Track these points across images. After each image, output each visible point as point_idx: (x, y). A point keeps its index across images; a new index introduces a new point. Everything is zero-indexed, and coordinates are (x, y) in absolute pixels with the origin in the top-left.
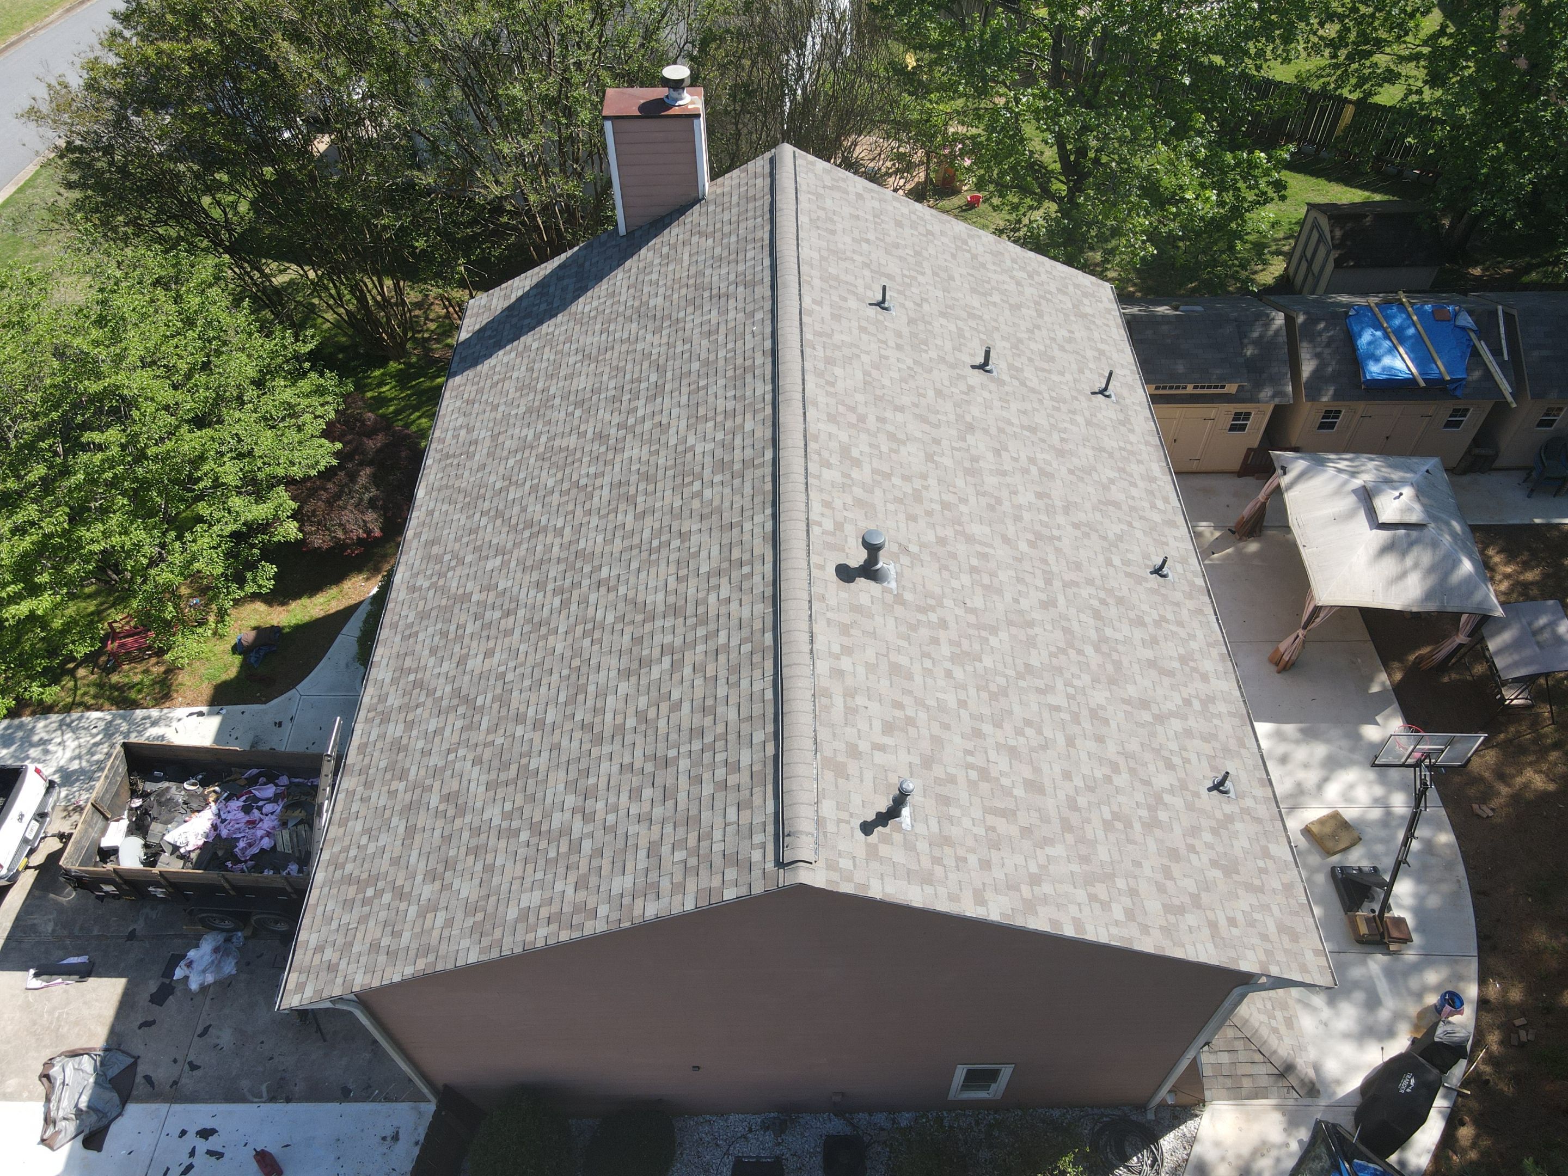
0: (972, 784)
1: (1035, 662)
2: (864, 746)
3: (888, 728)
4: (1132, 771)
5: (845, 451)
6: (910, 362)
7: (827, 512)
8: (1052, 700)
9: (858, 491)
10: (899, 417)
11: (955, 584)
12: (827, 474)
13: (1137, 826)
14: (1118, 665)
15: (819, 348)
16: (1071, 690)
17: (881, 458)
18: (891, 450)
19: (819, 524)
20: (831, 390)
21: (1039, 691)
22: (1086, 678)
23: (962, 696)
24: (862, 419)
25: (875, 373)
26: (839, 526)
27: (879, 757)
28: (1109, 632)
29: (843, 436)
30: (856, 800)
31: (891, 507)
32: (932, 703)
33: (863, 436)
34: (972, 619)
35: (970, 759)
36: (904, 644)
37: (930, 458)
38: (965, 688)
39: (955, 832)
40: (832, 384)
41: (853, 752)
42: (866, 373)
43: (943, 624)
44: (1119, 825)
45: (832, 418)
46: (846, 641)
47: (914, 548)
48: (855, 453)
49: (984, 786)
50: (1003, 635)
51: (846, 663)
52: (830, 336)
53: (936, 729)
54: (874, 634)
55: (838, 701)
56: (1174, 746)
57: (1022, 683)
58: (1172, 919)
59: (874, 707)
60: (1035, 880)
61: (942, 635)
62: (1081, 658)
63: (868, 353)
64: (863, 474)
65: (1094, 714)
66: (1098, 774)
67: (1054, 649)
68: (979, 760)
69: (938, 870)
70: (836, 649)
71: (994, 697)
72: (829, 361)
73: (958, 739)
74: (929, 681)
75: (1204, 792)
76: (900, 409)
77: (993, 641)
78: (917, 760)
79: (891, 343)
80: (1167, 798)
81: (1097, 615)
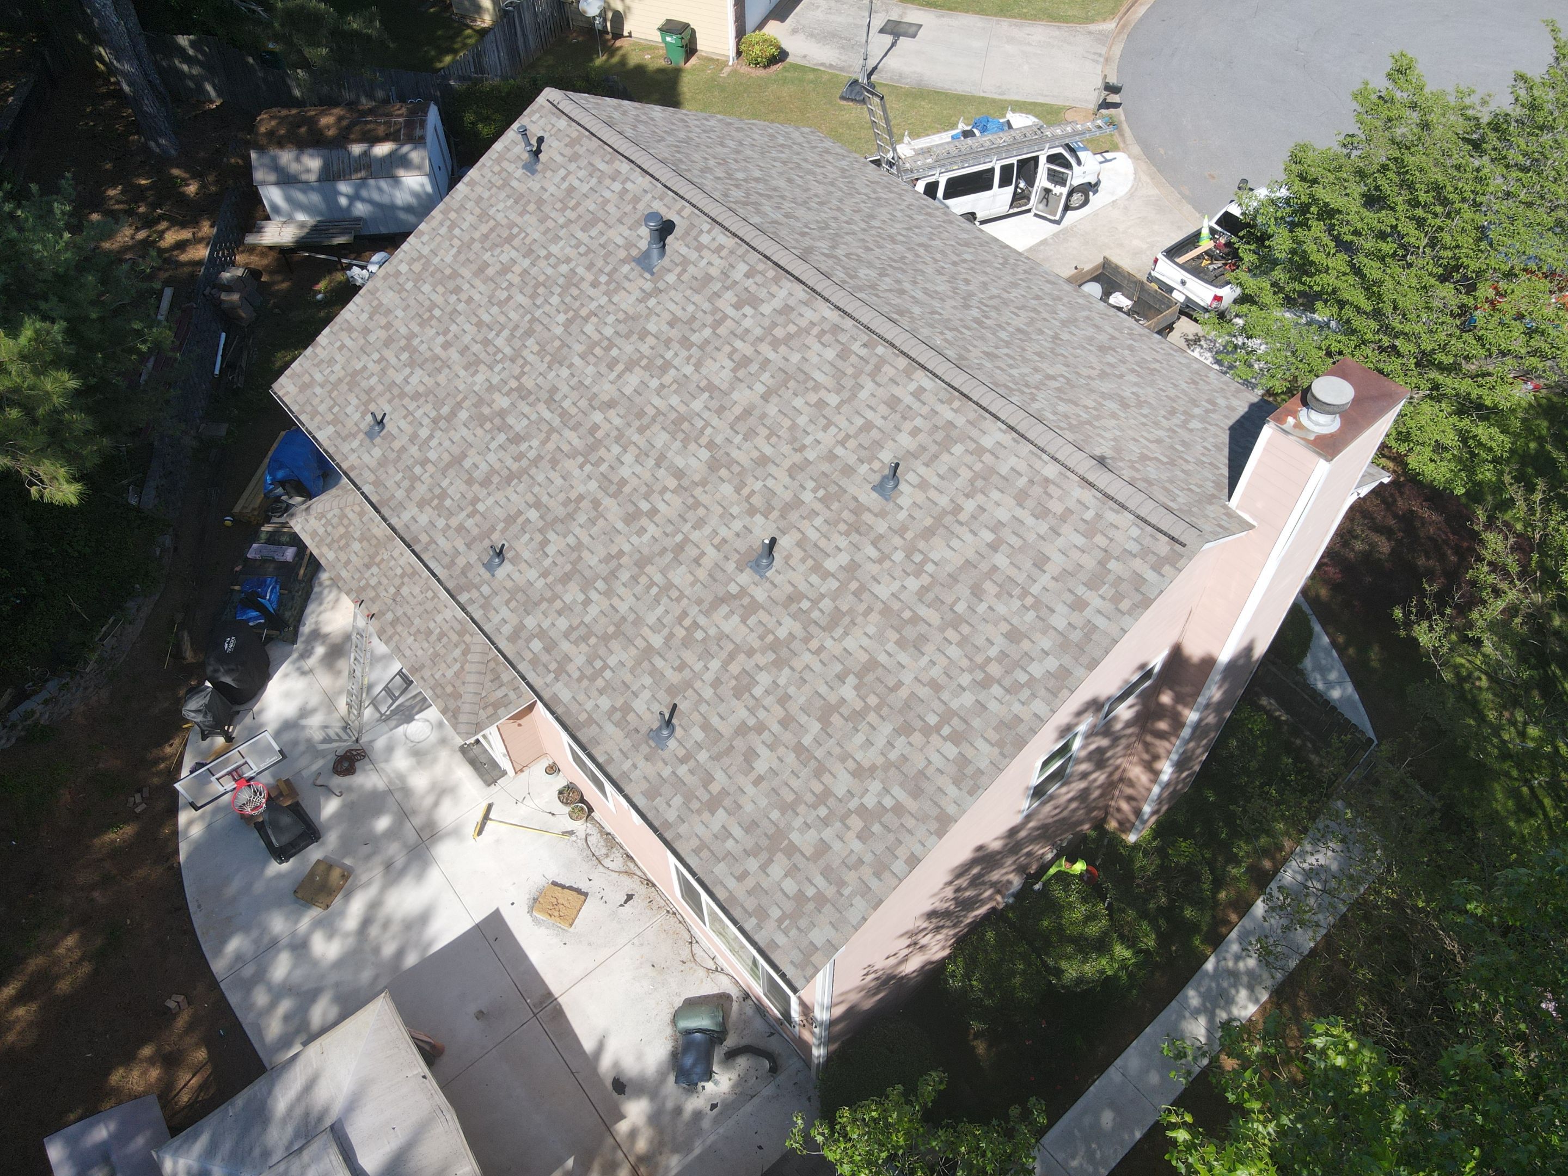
0: (512, 225)
1: (530, 342)
2: (572, 167)
3: (571, 190)
4: (436, 358)
5: (754, 302)
6: (811, 455)
7: (714, 246)
8: (506, 333)
9: (717, 286)
10: (760, 388)
11: (610, 319)
12: (742, 268)
13: (416, 329)
14: (481, 420)
15: (863, 352)
16: (499, 356)
17: (732, 332)
18: (735, 350)
19: (709, 232)
20: (815, 331)
21: (517, 327)
22: (495, 380)
23: (552, 261)
24: (775, 344)
25: (813, 398)
26: (700, 248)
27: (562, 172)
28: (502, 438)
29: (766, 309)
30: (555, 144)
31: (691, 308)
32: (562, 233)
33: (758, 332)
34: (584, 312)
35: (523, 235)
36: (602, 241)
37: (711, 388)
38: (554, 267)
39: (502, 195)
40: (819, 337)
41: (574, 158)
42: (817, 387)
43: (595, 285)
44: (426, 316)
45: (786, 310)
46: (628, 197)
47: (652, 302)
48: (748, 310)
49: (505, 234)
50: (559, 331)
51: (617, 186)
52: (872, 375)
53: (550, 224)
54: (620, 221)
55: (602, 166)
56: (419, 414)
57: (528, 317)
58: (375, 303)
59: (585, 188)
60: (451, 229)
61: (589, 277)
62: (507, 388)
63: (838, 407)
64: (726, 302)
65: (478, 362)
66: (454, 328)
67: (526, 369)
68: (516, 242)
69: (496, 169)
70: (629, 186)
71: (536, 286)
72: (844, 354)
73: (536, 235)
74: (573, 242)
75: (387, 408)
76: (765, 397)
77: (561, 318)
78: (545, 196)
79: (839, 451)
80: (408, 370)
81: (517, 439)
